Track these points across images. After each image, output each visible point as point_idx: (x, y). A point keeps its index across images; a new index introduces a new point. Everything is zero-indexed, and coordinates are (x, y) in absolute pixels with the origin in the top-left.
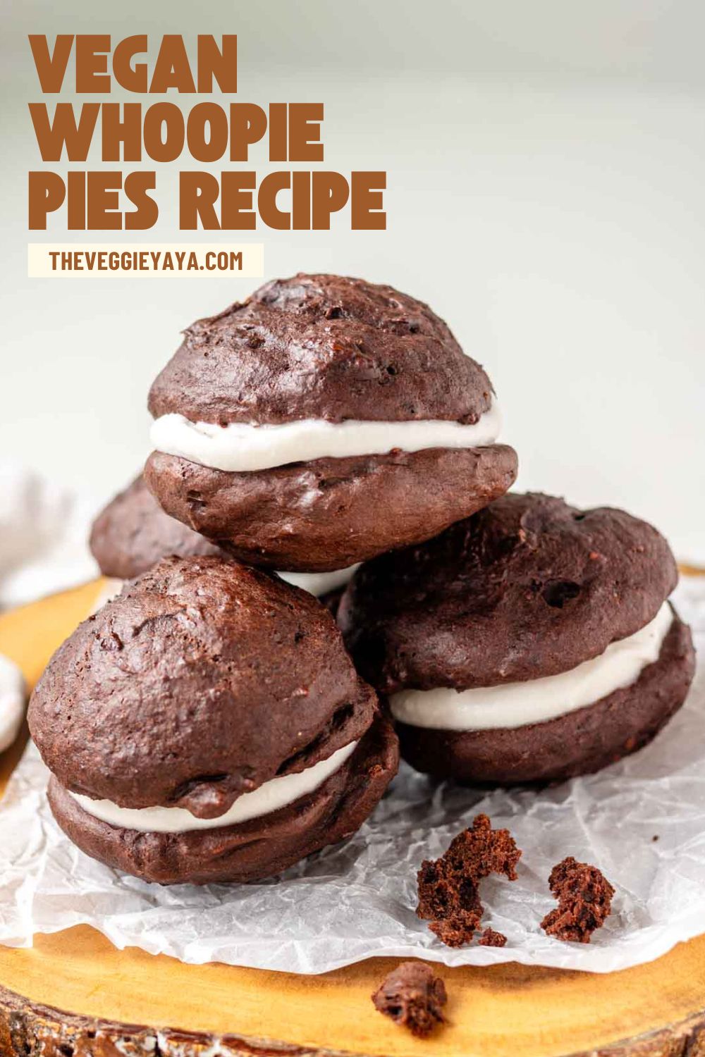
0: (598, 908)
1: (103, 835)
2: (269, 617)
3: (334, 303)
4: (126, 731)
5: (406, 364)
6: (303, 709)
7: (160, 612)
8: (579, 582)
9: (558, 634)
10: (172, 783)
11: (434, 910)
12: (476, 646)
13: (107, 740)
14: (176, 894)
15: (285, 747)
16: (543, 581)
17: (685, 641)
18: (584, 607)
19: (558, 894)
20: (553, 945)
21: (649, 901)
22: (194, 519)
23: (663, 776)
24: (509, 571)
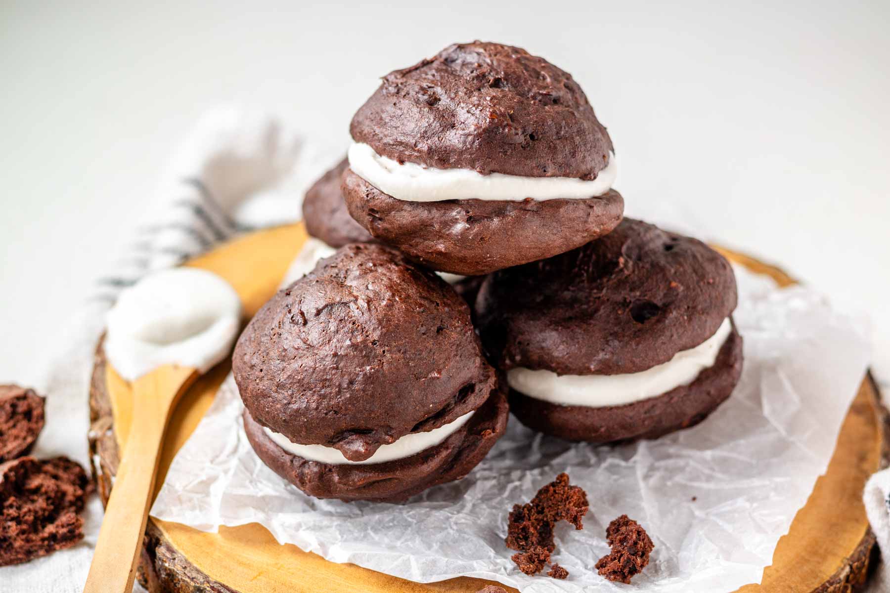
0: (639, 560)
1: (279, 456)
2: (419, 313)
3: (497, 73)
4: (301, 389)
5: (545, 132)
6: (435, 388)
7: (338, 299)
8: (660, 304)
9: (637, 345)
10: (331, 432)
11: (518, 543)
13: (287, 393)
15: (420, 415)
16: (633, 300)
17: (736, 351)
18: (660, 326)
19: (611, 544)
20: (602, 583)
21: (680, 554)
22: (373, 228)
23: (707, 449)
24: (608, 289)
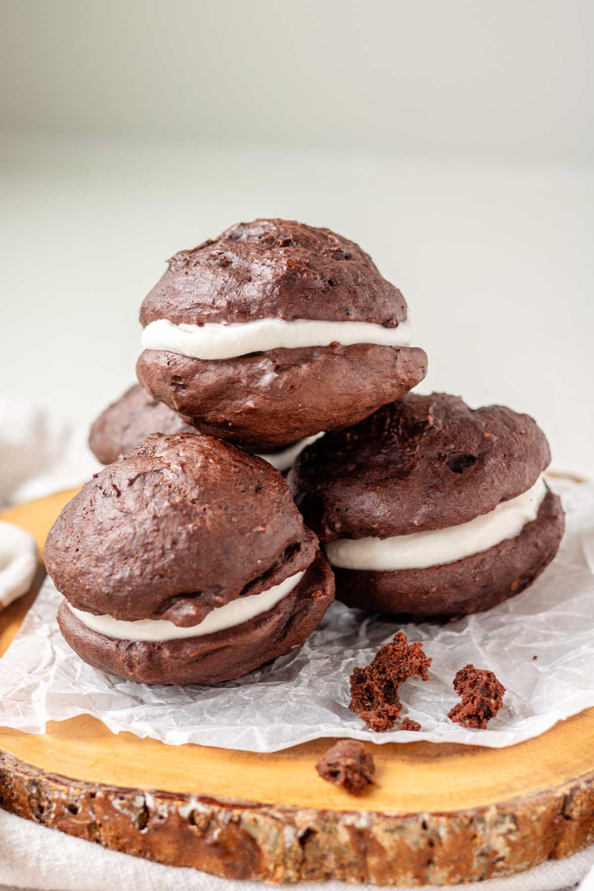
0: (492, 701)
1: (103, 645)
2: (235, 472)
3: (285, 236)
4: (123, 558)
5: (343, 279)
6: (262, 542)
7: (150, 468)
8: (476, 455)
9: (460, 493)
10: (159, 598)
11: (363, 704)
12: (396, 502)
13: (107, 565)
14: (159, 696)
15: (248, 571)
16: (448, 454)
17: (556, 506)
18: (480, 473)
19: (461, 692)
20: (459, 730)
21: (532, 700)
22: (176, 399)
23: (539, 612)
24: (421, 446)
